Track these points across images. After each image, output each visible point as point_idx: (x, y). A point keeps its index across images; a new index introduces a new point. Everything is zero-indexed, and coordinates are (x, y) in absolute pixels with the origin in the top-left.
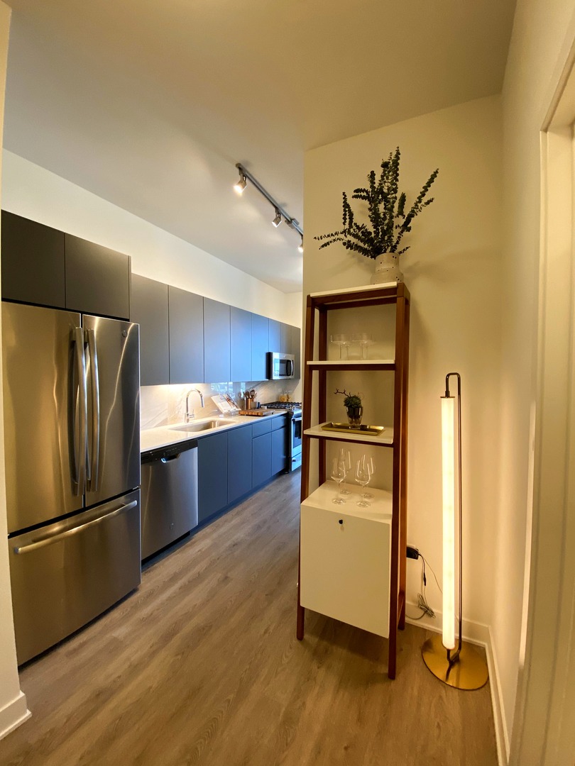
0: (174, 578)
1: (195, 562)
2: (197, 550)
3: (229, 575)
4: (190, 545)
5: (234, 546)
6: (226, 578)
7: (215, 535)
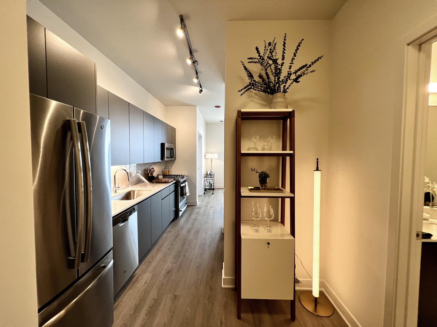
0: (137, 309)
1: (146, 292)
2: (143, 283)
3: (176, 294)
4: (136, 281)
5: (168, 273)
6: (176, 296)
7: (150, 269)
